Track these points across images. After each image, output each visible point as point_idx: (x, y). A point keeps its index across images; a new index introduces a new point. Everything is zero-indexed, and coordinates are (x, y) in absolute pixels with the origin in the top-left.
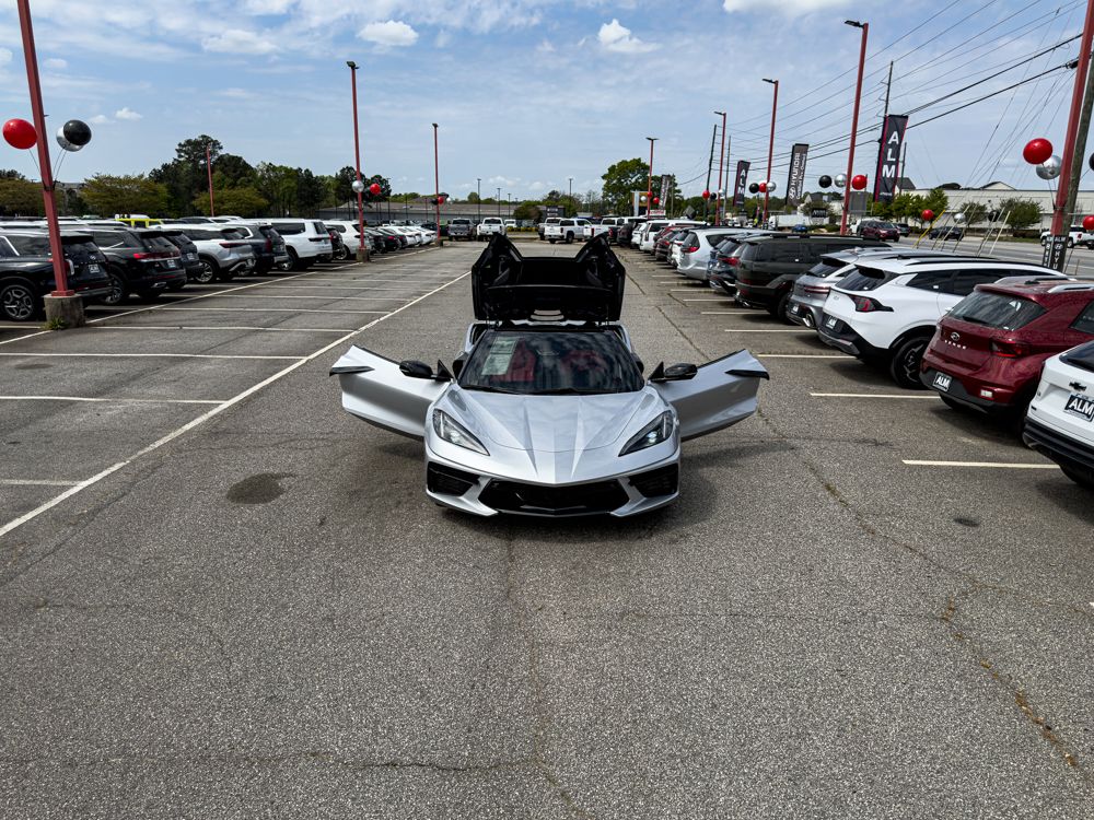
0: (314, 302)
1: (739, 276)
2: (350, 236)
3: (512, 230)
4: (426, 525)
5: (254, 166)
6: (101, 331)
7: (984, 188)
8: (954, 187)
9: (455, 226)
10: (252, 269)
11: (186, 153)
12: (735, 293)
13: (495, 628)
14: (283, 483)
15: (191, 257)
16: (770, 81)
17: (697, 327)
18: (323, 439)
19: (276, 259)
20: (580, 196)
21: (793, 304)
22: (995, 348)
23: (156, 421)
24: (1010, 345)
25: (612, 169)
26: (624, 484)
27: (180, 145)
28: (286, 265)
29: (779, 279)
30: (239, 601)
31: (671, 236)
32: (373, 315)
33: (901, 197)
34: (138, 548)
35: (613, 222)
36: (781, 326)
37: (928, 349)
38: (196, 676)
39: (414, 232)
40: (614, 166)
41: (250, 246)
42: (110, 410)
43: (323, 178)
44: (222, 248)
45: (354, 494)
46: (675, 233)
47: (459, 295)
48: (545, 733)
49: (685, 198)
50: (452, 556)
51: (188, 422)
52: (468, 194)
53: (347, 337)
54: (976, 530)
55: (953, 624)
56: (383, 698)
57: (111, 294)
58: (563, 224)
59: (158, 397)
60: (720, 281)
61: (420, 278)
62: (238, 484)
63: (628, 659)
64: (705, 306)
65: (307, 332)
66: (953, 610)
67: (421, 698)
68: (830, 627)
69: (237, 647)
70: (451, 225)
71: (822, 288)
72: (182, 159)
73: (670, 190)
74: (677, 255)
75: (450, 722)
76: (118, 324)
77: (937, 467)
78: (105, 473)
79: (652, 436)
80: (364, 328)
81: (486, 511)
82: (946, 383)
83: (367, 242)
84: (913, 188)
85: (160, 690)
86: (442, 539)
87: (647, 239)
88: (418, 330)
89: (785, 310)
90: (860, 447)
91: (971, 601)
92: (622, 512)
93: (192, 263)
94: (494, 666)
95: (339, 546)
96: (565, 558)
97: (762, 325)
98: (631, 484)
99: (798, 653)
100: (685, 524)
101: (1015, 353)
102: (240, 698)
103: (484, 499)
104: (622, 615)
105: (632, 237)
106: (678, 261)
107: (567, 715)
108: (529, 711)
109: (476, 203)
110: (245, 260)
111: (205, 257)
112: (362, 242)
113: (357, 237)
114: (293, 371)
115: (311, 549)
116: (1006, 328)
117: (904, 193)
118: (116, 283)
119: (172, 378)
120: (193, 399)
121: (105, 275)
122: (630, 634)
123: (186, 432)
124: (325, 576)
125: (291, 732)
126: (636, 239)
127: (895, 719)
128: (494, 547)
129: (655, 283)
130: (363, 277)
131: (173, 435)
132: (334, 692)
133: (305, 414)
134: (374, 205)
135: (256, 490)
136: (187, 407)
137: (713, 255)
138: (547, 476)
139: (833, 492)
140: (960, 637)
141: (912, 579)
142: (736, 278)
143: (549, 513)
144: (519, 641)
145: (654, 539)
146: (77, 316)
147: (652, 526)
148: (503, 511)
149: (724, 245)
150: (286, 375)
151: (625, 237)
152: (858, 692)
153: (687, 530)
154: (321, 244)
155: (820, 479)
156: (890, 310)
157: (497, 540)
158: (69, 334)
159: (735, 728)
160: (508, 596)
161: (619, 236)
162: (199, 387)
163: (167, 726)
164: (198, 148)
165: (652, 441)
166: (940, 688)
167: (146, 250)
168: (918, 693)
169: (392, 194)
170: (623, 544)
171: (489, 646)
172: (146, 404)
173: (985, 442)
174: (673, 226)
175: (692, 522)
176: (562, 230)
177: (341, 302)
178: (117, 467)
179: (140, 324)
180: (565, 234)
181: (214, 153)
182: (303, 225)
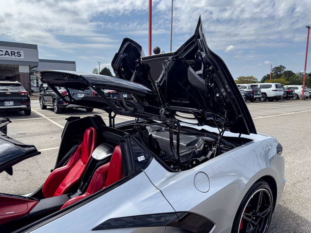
2: (299, 91)
5: (295, 73)
11: (275, 71)
27: (273, 68)
113: (303, 91)
154: (276, 92)
164: (278, 69)
181: (283, 70)
182: (271, 85)
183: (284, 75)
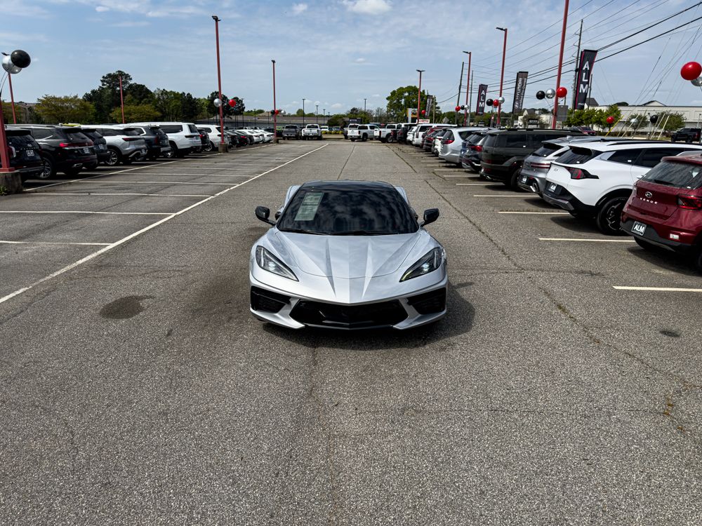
0: (186, 178)
1: (483, 157)
2: (214, 135)
3: (326, 133)
4: (251, 335)
5: (153, 92)
6: (32, 196)
7: (645, 105)
8: (625, 104)
9: (287, 130)
10: (145, 156)
11: (108, 83)
12: (481, 170)
13: (298, 422)
14: (143, 303)
15: (101, 147)
16: (502, 29)
17: (454, 193)
18: (179, 271)
19: (162, 149)
20: (371, 111)
21: (522, 176)
22: (681, 202)
23: (58, 257)
24: (692, 199)
25: (393, 93)
26: (404, 304)
27: (103, 77)
28: (169, 154)
29: (511, 160)
30: (93, 398)
31: (434, 134)
32: (226, 186)
33: (589, 111)
34: (23, 353)
35: (394, 127)
36: (514, 193)
37: (626, 205)
38: (46, 463)
39: (258, 133)
40: (394, 91)
41: (143, 140)
42: (26, 249)
43: (199, 100)
44: (124, 141)
45: (196, 312)
46: (437, 132)
47: (288, 173)
48: (337, 519)
49: (443, 113)
50: (267, 360)
51: (81, 258)
52: (297, 110)
53: (206, 200)
54: (679, 340)
55: (674, 418)
56: (200, 485)
57: (43, 171)
58: (360, 128)
59: (64, 240)
60: (469, 162)
61: (262, 163)
62: (110, 304)
63: (408, 450)
64: (459, 180)
65: (177, 197)
66: (672, 405)
67: (233, 485)
68: (573, 420)
69: (85, 438)
70: (285, 129)
71: (544, 164)
72: (105, 87)
73: (432, 107)
74: (438, 146)
75: (255, 508)
76: (46, 192)
77: (640, 291)
78: (12, 295)
79: (426, 267)
80: (218, 194)
81: (295, 324)
82: (642, 229)
83: (226, 139)
84: (597, 105)
85: (14, 477)
86: (261, 346)
87: (417, 137)
88: (256, 196)
89: (516, 181)
90: (580, 276)
91: (685, 399)
92: (401, 326)
93: (102, 151)
94: (297, 456)
95: (179, 353)
96: (357, 362)
97: (500, 192)
98: (409, 303)
99: (549, 444)
100: (452, 336)
101: (696, 206)
102: (79, 484)
103: (295, 315)
104: (403, 410)
105: (407, 136)
106: (439, 150)
107: (356, 502)
108: (325, 497)
109: (302, 116)
110: (140, 149)
111: (112, 147)
112: (223, 140)
113: (219, 135)
114: (164, 223)
115: (157, 354)
116: (689, 187)
117: (591, 108)
118: (47, 164)
119: (77, 228)
120: (88, 242)
121: (38, 158)
122: (410, 427)
123: (79, 265)
124: (165, 377)
125: (118, 516)
126: (410, 137)
127: (638, 505)
128: (302, 352)
129: (424, 165)
130: (222, 162)
131: (68, 267)
132: (160, 478)
133: (168, 253)
134: (233, 118)
135: (124, 308)
136: (82, 248)
137: (464, 145)
138: (343, 297)
139: (564, 310)
140: (681, 430)
141: (635, 379)
142: (481, 160)
143: (345, 327)
144: (318, 433)
145: (427, 347)
146: (17, 186)
147: (426, 337)
148: (309, 325)
149: (472, 138)
150: (158, 226)
151: (402, 136)
152: (604, 480)
153: (453, 339)
154: (194, 140)
155: (553, 300)
156: (596, 177)
157: (304, 347)
158: (10, 198)
159: (501, 513)
160: (310, 395)
161: (398, 136)
162: (95, 233)
163: (12, 511)
164: (115, 79)
165: (426, 270)
166: (673, 476)
167: (68, 140)
168: (656, 481)
169: (246, 110)
170: (404, 350)
171: (293, 440)
172: (53, 245)
173: (673, 273)
174: (435, 128)
175: (457, 334)
176: (359, 132)
177: (205, 178)
178: (21, 291)
179: (62, 191)
180: (361, 135)
181: (126, 82)
182: (181, 126)
183: (131, 93)
